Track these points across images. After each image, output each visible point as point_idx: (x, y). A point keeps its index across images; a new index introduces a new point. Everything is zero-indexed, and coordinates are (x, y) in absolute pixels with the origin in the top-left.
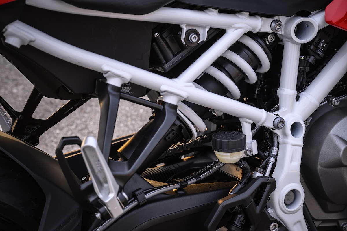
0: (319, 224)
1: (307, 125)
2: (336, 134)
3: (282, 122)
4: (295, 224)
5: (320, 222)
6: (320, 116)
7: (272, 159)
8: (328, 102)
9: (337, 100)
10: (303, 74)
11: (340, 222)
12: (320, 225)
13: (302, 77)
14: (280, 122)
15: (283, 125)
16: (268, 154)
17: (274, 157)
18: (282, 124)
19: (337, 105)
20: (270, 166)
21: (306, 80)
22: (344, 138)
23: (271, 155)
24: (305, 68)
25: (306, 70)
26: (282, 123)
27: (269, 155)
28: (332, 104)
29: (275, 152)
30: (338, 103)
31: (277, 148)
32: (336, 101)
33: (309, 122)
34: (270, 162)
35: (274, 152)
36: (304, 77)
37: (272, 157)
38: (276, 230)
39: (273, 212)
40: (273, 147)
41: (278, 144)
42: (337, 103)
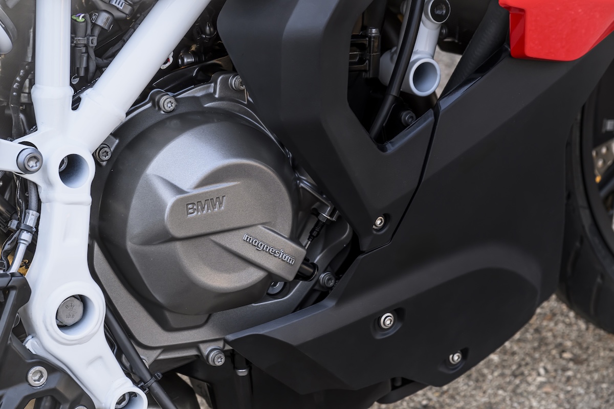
0: (159, 355)
1: (107, 157)
2: (158, 174)
3: (37, 157)
4: (91, 362)
5: (159, 351)
6: (134, 136)
7: (26, 236)
8: (154, 105)
9: (169, 100)
10: (87, 52)
11: (202, 346)
12: (161, 357)
13: (85, 59)
14: (30, 159)
15: (38, 164)
16: (16, 226)
17: (28, 232)
18: (36, 163)
19: (169, 109)
20: (22, 249)
21: (95, 62)
22: (174, 182)
23: (22, 227)
24: (88, 39)
25: (90, 42)
26: (36, 160)
27: (18, 227)
28: (160, 109)
29: (31, 219)
30: (173, 105)
31: (35, 213)
32: (167, 102)
33: (112, 149)
34: (22, 241)
35: (30, 221)
36: (88, 58)
37: (25, 230)
38: (42, 380)
39: (36, 343)
40: (27, 211)
41: (39, 202)
42: (169, 105)
